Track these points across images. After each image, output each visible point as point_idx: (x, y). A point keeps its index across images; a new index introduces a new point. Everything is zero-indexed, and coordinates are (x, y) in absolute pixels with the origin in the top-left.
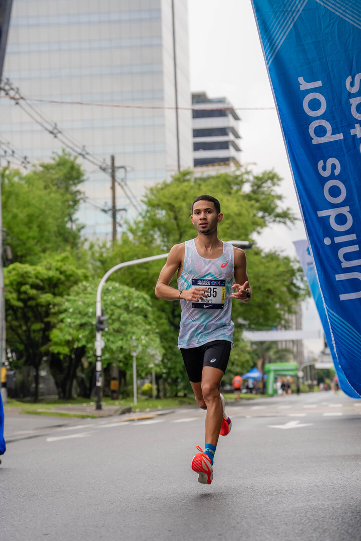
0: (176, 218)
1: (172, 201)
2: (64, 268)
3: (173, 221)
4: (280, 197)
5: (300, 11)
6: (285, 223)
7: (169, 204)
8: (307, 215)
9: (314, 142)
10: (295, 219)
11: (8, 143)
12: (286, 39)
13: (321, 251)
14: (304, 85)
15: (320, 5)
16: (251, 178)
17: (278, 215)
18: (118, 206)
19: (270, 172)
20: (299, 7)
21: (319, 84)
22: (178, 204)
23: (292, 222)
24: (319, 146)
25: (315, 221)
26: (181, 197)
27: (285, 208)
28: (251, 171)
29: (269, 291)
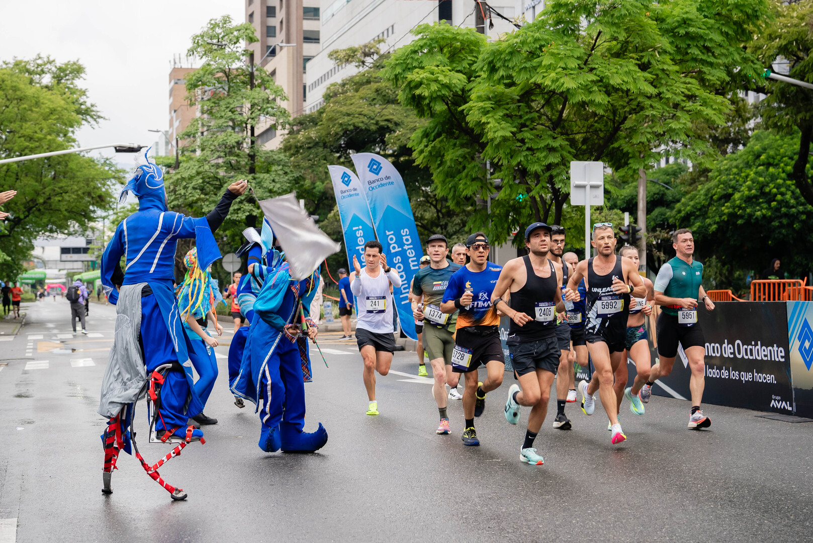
4: (83, 93)
6: (86, 120)
10: (99, 117)
16: (54, 69)
19: (75, 63)
23: (95, 120)
27: (88, 104)
28: (54, 61)
29: (100, 197)
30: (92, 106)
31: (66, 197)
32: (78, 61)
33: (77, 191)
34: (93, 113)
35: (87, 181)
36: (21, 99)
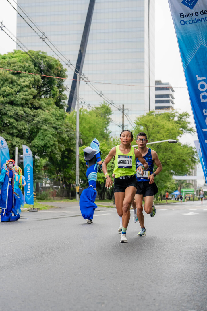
0: (147, 130)
1: (146, 123)
2: (103, 148)
3: (147, 131)
4: (189, 123)
5: (198, 49)
6: (191, 133)
7: (145, 124)
8: (198, 131)
9: (202, 101)
11: (83, 99)
12: (192, 60)
13: (203, 145)
14: (198, 78)
15: (206, 47)
16: (178, 115)
17: (188, 130)
18: (125, 124)
19: (186, 113)
20: (197, 47)
21: (204, 78)
22: (148, 124)
23: (194, 133)
24: (204, 103)
25: (201, 133)
26: (150, 122)
28: (178, 112)
29: (184, 160)
30: (192, 127)
31: (171, 160)
32: (187, 112)
33: (175, 158)
34: (193, 130)
35: (179, 154)
36: (158, 126)
